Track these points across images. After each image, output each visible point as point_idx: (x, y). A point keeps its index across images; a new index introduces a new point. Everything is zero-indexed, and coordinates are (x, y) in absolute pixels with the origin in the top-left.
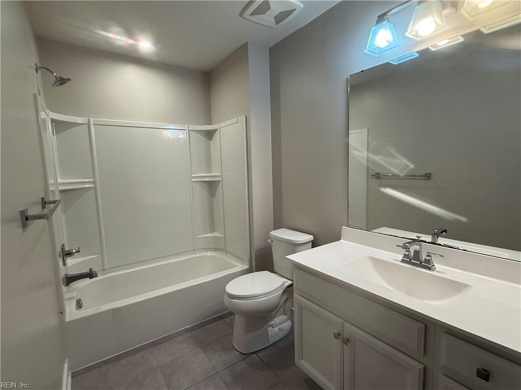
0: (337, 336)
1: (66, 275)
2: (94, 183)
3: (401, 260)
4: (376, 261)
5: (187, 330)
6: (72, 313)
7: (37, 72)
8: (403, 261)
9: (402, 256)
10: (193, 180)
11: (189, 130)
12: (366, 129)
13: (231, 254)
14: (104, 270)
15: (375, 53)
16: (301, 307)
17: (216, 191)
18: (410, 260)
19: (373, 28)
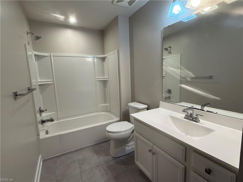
0: (150, 151)
1: (41, 120)
2: (53, 81)
3: (184, 117)
4: (173, 118)
5: (91, 146)
6: (43, 135)
7: (27, 35)
8: (185, 118)
9: (185, 115)
10: (96, 80)
11: (94, 57)
12: (180, 55)
13: (113, 113)
14: (58, 119)
15: (174, 17)
16: (137, 138)
17: (106, 85)
18: (188, 117)
19: (171, 5)
